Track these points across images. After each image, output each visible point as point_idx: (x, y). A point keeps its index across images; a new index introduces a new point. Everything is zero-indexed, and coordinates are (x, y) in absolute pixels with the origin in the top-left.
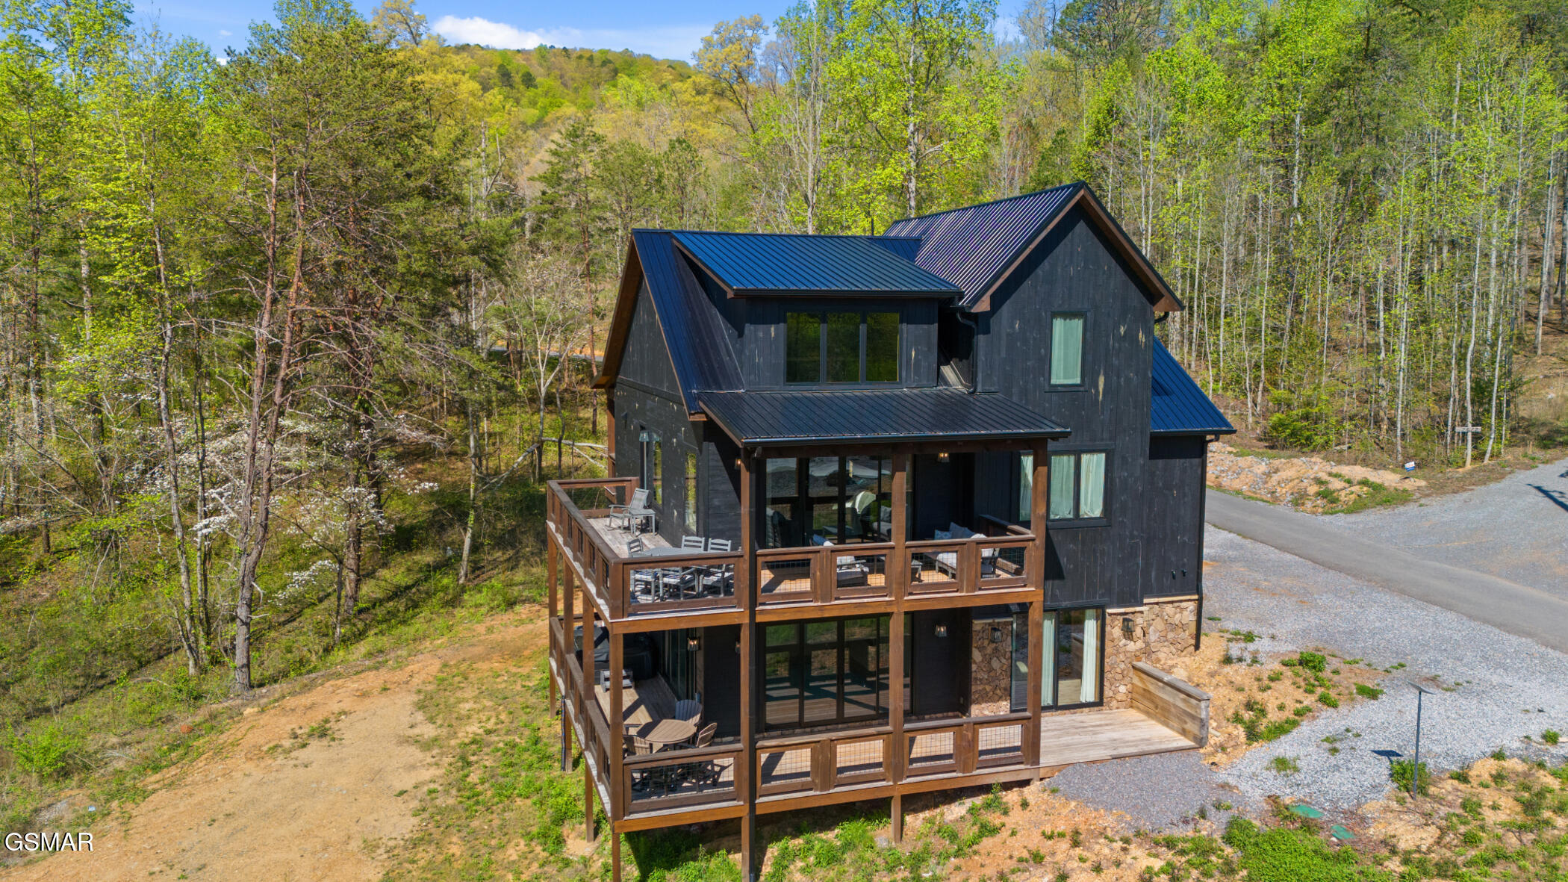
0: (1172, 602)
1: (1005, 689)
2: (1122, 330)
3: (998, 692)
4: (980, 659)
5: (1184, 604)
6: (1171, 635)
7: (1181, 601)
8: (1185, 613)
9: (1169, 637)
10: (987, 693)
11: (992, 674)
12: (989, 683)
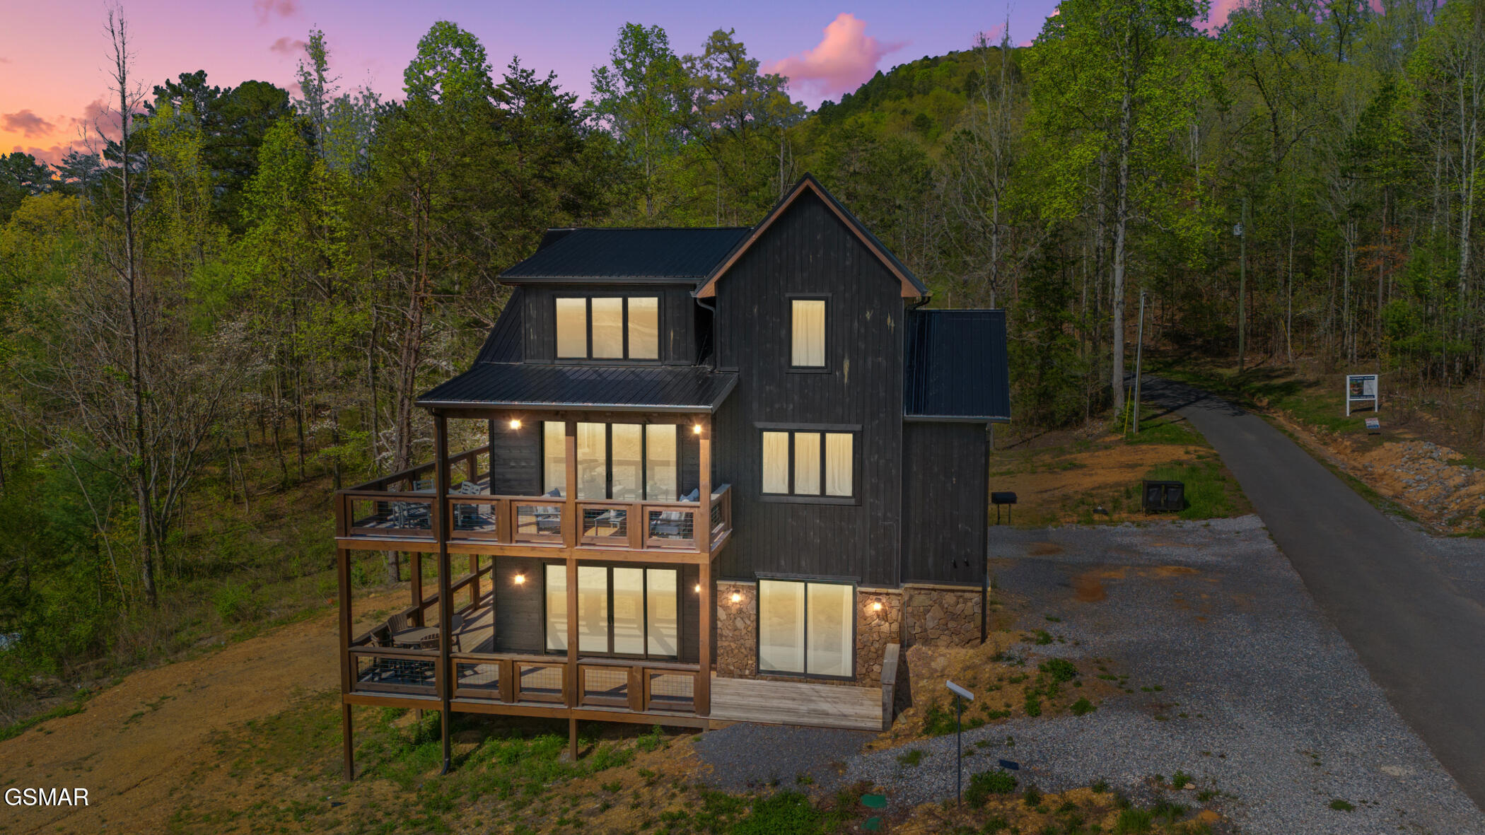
0: (953, 591)
1: (751, 649)
2: (868, 315)
3: (743, 650)
4: (725, 617)
5: (967, 595)
6: (951, 624)
7: (964, 591)
8: (969, 604)
9: (950, 626)
10: (732, 650)
11: (736, 633)
12: (734, 641)
